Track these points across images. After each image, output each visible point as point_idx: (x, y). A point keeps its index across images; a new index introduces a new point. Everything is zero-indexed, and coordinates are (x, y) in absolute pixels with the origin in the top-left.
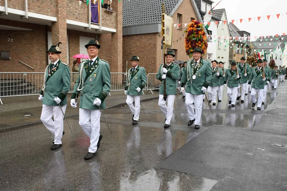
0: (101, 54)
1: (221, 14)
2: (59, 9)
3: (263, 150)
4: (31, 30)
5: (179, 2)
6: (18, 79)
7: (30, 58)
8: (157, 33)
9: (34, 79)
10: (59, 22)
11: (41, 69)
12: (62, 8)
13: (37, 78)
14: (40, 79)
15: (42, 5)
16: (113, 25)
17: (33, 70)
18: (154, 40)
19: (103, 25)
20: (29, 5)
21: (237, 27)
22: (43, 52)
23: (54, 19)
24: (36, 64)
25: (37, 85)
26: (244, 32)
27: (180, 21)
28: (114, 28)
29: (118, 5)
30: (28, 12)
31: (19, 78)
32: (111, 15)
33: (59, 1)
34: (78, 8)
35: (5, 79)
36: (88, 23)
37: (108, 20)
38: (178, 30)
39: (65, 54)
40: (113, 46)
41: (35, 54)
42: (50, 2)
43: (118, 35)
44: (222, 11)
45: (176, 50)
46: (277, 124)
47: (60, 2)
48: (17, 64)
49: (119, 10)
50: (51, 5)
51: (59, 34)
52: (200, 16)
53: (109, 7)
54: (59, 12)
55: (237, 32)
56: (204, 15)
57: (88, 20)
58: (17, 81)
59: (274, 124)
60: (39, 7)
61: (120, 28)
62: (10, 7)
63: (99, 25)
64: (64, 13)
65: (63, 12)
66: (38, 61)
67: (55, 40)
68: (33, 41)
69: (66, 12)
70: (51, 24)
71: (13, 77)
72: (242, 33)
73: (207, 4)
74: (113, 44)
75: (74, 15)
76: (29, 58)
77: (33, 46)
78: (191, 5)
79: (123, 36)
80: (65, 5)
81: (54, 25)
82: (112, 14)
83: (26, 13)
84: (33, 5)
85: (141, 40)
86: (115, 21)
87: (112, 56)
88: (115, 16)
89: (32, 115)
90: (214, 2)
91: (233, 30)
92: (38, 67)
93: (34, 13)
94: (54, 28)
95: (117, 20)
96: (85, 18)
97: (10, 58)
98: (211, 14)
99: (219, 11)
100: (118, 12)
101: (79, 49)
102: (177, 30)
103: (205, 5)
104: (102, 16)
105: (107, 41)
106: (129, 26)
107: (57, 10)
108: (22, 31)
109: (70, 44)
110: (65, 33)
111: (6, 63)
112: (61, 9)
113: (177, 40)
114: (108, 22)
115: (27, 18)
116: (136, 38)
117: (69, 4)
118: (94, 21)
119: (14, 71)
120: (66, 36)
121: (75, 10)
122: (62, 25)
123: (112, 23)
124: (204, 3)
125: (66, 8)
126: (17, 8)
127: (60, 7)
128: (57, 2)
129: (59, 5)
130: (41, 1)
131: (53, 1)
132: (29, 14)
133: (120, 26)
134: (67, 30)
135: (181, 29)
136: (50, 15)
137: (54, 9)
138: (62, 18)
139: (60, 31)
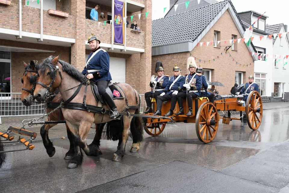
0: (132, 75)
1: (278, 29)
2: (78, 30)
4: (54, 52)
5: (215, 19)
8: (188, 52)
10: (77, 44)
15: (59, 28)
16: (141, 45)
18: (185, 60)
19: (128, 45)
20: (44, 28)
23: (72, 41)
27: (219, 38)
28: (142, 48)
29: (147, 24)
32: (139, 35)
34: (100, 29)
36: (111, 43)
37: (135, 40)
38: (216, 49)
42: (69, 25)
43: (146, 55)
45: (212, 70)
47: (79, 24)
49: (147, 29)
50: (69, 28)
51: (76, 55)
53: (135, 27)
57: (111, 40)
60: (56, 30)
61: (148, 48)
62: (25, 31)
63: (123, 45)
64: (83, 34)
69: (85, 33)
70: (71, 45)
73: (259, 19)
74: (142, 65)
78: (232, 21)
79: (153, 57)
80: (85, 27)
81: (73, 46)
82: (141, 34)
83: (41, 36)
84: (49, 28)
85: (173, 59)
86: (144, 41)
87: (141, 77)
88: (143, 36)
90: (268, 17)
93: (50, 35)
94: (73, 50)
95: (145, 40)
96: (107, 39)
99: (277, 26)
100: (147, 32)
102: (213, 48)
104: (127, 35)
105: (139, 61)
107: (76, 32)
110: (83, 53)
112: (80, 31)
113: (214, 59)
114: (135, 42)
115: (42, 40)
116: (168, 57)
117: (89, 25)
118: (117, 41)
120: (85, 57)
121: (97, 31)
122: (80, 46)
123: (139, 43)
124: (255, 18)
125: (85, 30)
126: (32, 31)
127: (79, 29)
128: (75, 24)
129: (77, 27)
130: (58, 24)
131: (72, 24)
132: (44, 37)
133: (148, 45)
134: (86, 51)
135: (219, 47)
136: (68, 37)
137: (73, 31)
138: (80, 39)
139: (77, 52)
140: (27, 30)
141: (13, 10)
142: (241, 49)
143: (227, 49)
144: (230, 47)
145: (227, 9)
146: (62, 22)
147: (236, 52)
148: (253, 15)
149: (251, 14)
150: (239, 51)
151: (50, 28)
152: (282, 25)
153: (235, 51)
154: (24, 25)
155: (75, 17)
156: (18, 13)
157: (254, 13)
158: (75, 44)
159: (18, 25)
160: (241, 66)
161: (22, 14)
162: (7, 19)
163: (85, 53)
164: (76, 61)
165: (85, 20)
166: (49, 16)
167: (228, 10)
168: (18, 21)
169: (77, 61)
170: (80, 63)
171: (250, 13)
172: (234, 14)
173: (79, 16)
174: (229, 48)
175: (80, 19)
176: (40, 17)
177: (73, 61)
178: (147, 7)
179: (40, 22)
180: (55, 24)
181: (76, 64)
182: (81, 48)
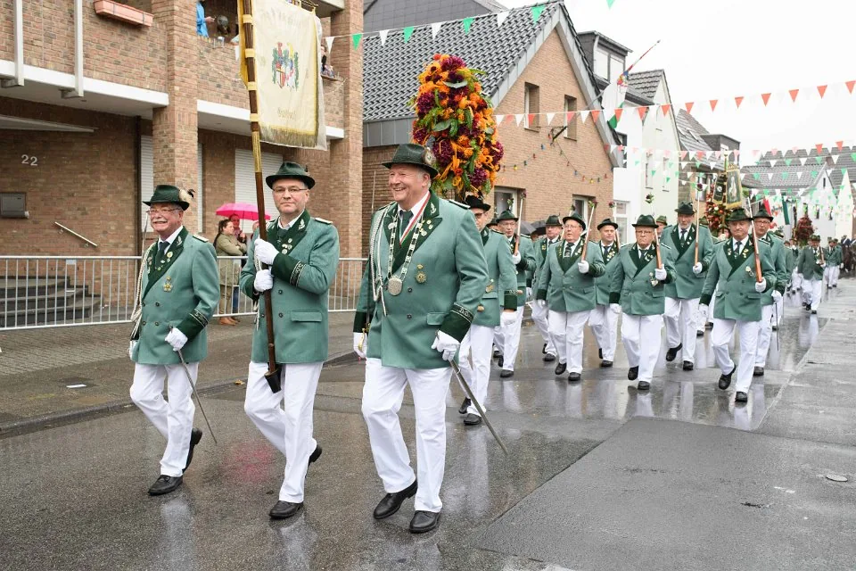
1: (652, 84)
2: (177, 68)
3: (792, 492)
4: (92, 131)
5: (528, 51)
6: (50, 277)
7: (86, 214)
9: (97, 277)
10: (176, 108)
11: (120, 245)
12: (184, 65)
13: (106, 273)
14: (115, 276)
15: (125, 58)
16: (336, 116)
17: (95, 250)
20: (86, 56)
21: (700, 123)
22: (126, 197)
23: (161, 99)
24: (105, 232)
25: (106, 296)
26: (721, 139)
27: (534, 106)
28: (338, 126)
29: (351, 58)
30: (85, 78)
31: (52, 275)
32: (331, 88)
33: (176, 47)
34: (233, 66)
35: (12, 278)
38: (527, 132)
40: (335, 180)
41: (103, 200)
42: (151, 49)
43: (349, 145)
44: (656, 77)
45: (520, 192)
46: (829, 414)
47: (179, 49)
48: (47, 231)
49: (352, 72)
50: (150, 59)
51: (174, 141)
52: (590, 90)
54: (176, 77)
55: (702, 136)
56: (604, 88)
58: (47, 283)
59: (821, 412)
60: (118, 63)
61: (355, 126)
62: (30, 64)
64: (190, 81)
65: (188, 76)
66: (110, 223)
67: (161, 161)
68: (95, 164)
69: (195, 77)
70: (151, 113)
71: (34, 270)
72: (715, 142)
73: (612, 56)
74: (335, 174)
75: (219, 86)
76: (82, 214)
77: (98, 179)
78: (564, 57)
79: (366, 150)
80: (195, 58)
81: (160, 115)
82: (334, 85)
83: (77, 81)
84: (98, 57)
86: (342, 105)
87: (332, 209)
88: (340, 91)
89: (89, 385)
90: (631, 51)
91: (688, 132)
93: (102, 79)
94: (160, 126)
95: (346, 103)
97: (27, 213)
98: (624, 83)
99: (648, 75)
100: (351, 80)
101: (233, 188)
102: (523, 131)
103: (606, 58)
105: (318, 164)
106: (382, 121)
107: (170, 73)
108: (67, 133)
109: (208, 174)
110: (191, 138)
111: (15, 230)
112: (182, 69)
113: (525, 162)
115: (81, 94)
117: (206, 55)
119: (38, 251)
120: (197, 148)
121: (224, 73)
122: (183, 116)
123: (332, 112)
124: (603, 52)
125: (196, 67)
126: (51, 65)
127: (180, 64)
128: (170, 49)
129: (176, 57)
130: (123, 47)
131: (158, 48)
133: (354, 119)
134: (198, 132)
135: (536, 129)
136: (148, 87)
137: (162, 69)
138: (184, 94)
139: (176, 134)
140: (34, 61)
142: (585, 135)
143: (555, 134)
144: (563, 130)
145: (555, 28)
146: (131, 39)
147: (573, 143)
148: (599, 43)
149: (594, 41)
150: (579, 141)
151: (100, 58)
152: (660, 74)
153: (572, 139)
154: (26, 43)
155: (169, 28)
157: (601, 38)
158: (167, 109)
160: (586, 182)
161: (23, 10)
163: (197, 138)
164: (172, 160)
165: (195, 38)
166: (97, 20)
167: (557, 30)
168: (12, 32)
169: (177, 159)
170: (185, 165)
171: (591, 38)
172: (570, 41)
173: (179, 24)
174: (559, 131)
175: (183, 35)
176: (72, 22)
178: (352, 7)
179: (72, 37)
180: (112, 45)
181: (174, 170)
182: (186, 120)
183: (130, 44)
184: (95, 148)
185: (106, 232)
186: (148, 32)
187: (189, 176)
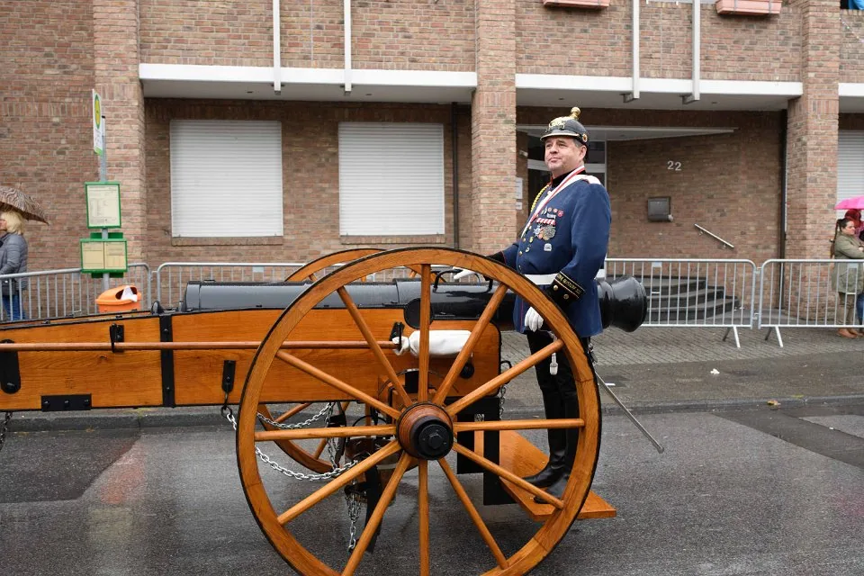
2: (811, 53)
4: (731, 131)
7: (725, 215)
10: (810, 97)
11: (760, 247)
12: (821, 47)
14: (749, 278)
15: (750, 53)
17: (732, 252)
20: (705, 59)
22: (767, 196)
23: (794, 89)
24: (743, 233)
25: (738, 298)
30: (702, 81)
31: (693, 275)
33: (811, 30)
39: (826, 197)
41: (742, 201)
42: (782, 37)
47: (815, 31)
48: (688, 233)
50: (781, 48)
51: (806, 134)
54: (811, 63)
60: (742, 59)
62: (649, 77)
64: (829, 64)
65: (826, 59)
66: (750, 223)
68: (734, 164)
69: (838, 59)
70: (787, 105)
76: (721, 216)
77: (737, 179)
80: (838, 37)
81: (794, 105)
83: (694, 85)
84: (719, 57)
92: (750, 242)
93: (723, 79)
94: (795, 118)
97: (670, 217)
107: (804, 60)
110: (829, 128)
111: (661, 232)
112: (820, 52)
115: (697, 97)
117: (853, 30)
119: (679, 253)
120: (836, 137)
122: (819, 104)
125: (838, 48)
126: (669, 73)
127: (815, 48)
128: (804, 33)
129: (810, 41)
130: (748, 41)
131: (791, 34)
132: (703, 86)
134: (839, 119)
136: (777, 78)
137: (795, 58)
138: (821, 80)
139: (809, 125)
140: (652, 73)
141: (616, 20)
146: (757, 32)
151: (722, 58)
154: (645, 57)
155: (804, 10)
156: (630, 27)
158: (801, 99)
159: (630, 62)
161: (641, 27)
162: (599, 49)
163: (837, 127)
164: (805, 154)
165: (837, 15)
166: (719, 20)
168: (630, 50)
169: (810, 154)
170: (821, 158)
175: (821, 14)
176: (691, 28)
177: (795, 156)
179: (690, 43)
180: (735, 42)
181: (806, 165)
182: (823, 107)
183: (757, 36)
184: (735, 149)
185: (745, 233)
186: (779, 20)
187: (825, 170)
